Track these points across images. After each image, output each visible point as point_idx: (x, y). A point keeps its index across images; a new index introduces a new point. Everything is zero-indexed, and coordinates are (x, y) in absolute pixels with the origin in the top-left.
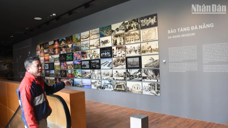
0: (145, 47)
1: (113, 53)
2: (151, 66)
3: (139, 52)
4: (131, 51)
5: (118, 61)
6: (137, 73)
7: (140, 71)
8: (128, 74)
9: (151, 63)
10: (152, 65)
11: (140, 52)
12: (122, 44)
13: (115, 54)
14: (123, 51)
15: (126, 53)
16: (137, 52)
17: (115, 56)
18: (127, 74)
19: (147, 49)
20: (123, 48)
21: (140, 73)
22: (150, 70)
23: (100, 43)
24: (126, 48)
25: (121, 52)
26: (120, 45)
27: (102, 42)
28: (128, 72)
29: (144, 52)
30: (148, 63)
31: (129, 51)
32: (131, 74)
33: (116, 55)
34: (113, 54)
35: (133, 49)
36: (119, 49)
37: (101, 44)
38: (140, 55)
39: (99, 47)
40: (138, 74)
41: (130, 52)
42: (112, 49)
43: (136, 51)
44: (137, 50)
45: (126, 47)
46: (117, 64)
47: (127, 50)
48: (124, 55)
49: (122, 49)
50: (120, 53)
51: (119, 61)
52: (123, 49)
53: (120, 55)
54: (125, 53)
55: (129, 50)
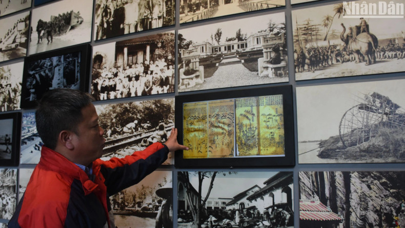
0: (323, 31)
1: (98, 75)
2: (368, 151)
3: (276, 61)
4: (219, 58)
5: (124, 123)
6: (260, 194)
7: (282, 183)
8: (186, 198)
9: (368, 132)
10: (377, 141)
11: (283, 64)
12: (157, 24)
13: (107, 83)
14: (162, 63)
15: (176, 75)
16: (261, 62)
17: (103, 96)
18: (181, 204)
19: (340, 44)
20: (163, 47)
21: (280, 197)
22: (363, 175)
23: (28, 33)
24: (179, 44)
25: (146, 69)
26: (139, 29)
27: (41, 25)
28: (191, 189)
29: (318, 59)
30: (345, 131)
31: (202, 61)
32: (213, 201)
33: (113, 88)
34: (96, 85)
35: (229, 48)
36: (133, 52)
37: (34, 35)
38: (285, 80)
39: (24, 51)
40: (262, 205)
41: (210, 64)
42: (94, 54)
43: (250, 59)
44: (259, 53)
45: (180, 37)
46: (113, 138)
47: (185, 55)
48: (163, 82)
49: (152, 52)
50: (137, 78)
51: (132, 120)
52: (157, 52)
53: (138, 87)
54: (169, 73)
55: (204, 55)
